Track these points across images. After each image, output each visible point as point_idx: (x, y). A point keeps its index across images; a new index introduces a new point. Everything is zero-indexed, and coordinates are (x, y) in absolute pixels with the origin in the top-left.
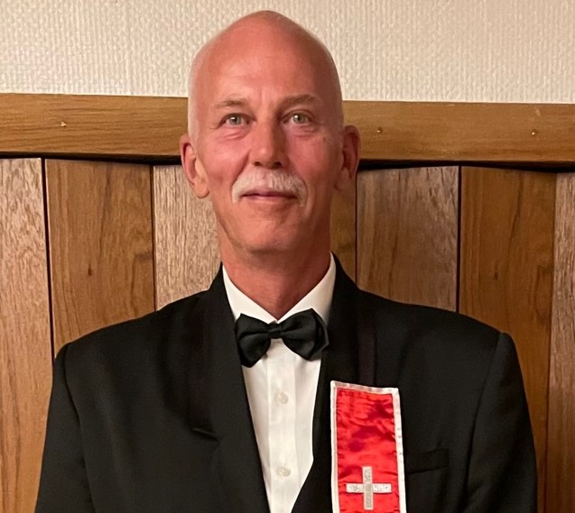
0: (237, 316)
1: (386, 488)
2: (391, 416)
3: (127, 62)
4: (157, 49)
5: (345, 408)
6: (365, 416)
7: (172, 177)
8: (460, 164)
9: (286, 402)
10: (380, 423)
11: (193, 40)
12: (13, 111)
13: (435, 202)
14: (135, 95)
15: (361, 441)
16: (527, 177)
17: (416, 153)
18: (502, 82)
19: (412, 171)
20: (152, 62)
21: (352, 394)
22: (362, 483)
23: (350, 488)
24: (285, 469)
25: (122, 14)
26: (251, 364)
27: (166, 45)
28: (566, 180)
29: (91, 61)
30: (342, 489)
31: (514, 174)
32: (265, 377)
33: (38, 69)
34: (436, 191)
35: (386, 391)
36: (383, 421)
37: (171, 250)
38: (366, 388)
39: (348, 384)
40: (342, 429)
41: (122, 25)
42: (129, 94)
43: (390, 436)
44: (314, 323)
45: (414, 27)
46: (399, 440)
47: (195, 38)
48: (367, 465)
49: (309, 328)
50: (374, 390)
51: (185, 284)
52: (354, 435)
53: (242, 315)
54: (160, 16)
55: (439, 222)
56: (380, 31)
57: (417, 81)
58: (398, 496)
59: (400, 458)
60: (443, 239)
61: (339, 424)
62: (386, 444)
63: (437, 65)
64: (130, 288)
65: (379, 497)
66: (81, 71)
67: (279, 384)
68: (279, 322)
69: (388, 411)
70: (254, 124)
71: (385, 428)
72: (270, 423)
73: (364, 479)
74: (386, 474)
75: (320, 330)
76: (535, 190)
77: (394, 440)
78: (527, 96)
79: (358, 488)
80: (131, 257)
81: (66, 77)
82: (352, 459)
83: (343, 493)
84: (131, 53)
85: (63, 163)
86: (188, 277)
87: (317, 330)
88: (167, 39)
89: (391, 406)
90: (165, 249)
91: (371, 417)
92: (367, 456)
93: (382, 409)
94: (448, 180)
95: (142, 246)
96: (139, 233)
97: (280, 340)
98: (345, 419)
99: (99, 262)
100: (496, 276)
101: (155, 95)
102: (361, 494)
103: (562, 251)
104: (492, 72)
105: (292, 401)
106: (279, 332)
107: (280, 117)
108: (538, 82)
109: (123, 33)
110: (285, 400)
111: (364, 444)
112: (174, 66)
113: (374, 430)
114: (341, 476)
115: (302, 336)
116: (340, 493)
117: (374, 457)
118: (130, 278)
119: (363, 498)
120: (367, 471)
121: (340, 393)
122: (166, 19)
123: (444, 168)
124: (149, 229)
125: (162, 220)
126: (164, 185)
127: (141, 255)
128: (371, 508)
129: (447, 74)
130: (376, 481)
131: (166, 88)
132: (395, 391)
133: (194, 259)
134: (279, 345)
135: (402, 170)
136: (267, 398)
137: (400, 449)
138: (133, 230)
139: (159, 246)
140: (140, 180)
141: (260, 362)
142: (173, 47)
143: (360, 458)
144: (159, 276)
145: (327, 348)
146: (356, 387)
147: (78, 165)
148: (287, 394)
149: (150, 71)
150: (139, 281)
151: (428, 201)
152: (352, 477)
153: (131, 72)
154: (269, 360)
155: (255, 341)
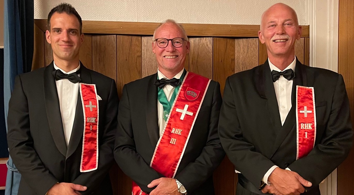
0: (272, 70)
1: (311, 112)
2: (312, 94)
3: (136, 14)
4: (143, 12)
5: (300, 92)
6: (305, 94)
7: (146, 39)
8: (213, 37)
9: (284, 90)
10: (309, 96)
11: (152, 10)
12: (110, 25)
13: (207, 45)
14: (138, 22)
15: (303, 100)
16: (228, 40)
17: (203, 35)
18: (222, 19)
19: (202, 38)
20: (142, 14)
21: (301, 89)
22: (304, 110)
23: (301, 112)
24: (284, 107)
25: (135, 4)
26: (274, 82)
27: (145, 11)
28: (237, 40)
29: (128, 14)
30: (299, 112)
31: (225, 39)
32: (278, 85)
33: (116, 16)
34: (208, 43)
35: (310, 88)
36: (310, 95)
37: (146, 55)
38: (305, 87)
39: (301, 86)
40: (299, 97)
41: (135, 7)
42: (137, 21)
43: (311, 99)
44: (292, 72)
45: (202, 8)
46: (314, 100)
47: (152, 9)
48: (305, 106)
49: (290, 73)
50: (307, 88)
51: (149, 63)
52: (302, 99)
53: (273, 70)
54: (144, 5)
55: (208, 49)
56: (194, 9)
57: (203, 19)
58: (313, 114)
59: (314, 104)
60: (209, 53)
61: (298, 96)
62: (310, 101)
63: (207, 16)
64: (136, 63)
65: (308, 114)
66: (126, 16)
67: (282, 86)
68: (282, 72)
69: (311, 93)
70: (277, 26)
71: (310, 97)
72: (280, 95)
73: (305, 109)
74: (310, 108)
75: (293, 73)
76: (230, 42)
77: (312, 100)
78: (228, 23)
79: (303, 112)
80: (136, 56)
81: (122, 17)
82: (301, 104)
83: (299, 113)
84: (137, 13)
85: (121, 36)
86: (150, 61)
87: (292, 73)
88: (146, 10)
89: (312, 92)
90: (144, 55)
91: (306, 94)
92: (305, 104)
93: (309, 92)
94: (210, 40)
95: (139, 54)
96: (138, 51)
97: (282, 76)
98: (300, 95)
99: (129, 58)
100: (222, 61)
101: (143, 22)
102: (304, 113)
103: (237, 56)
104: (220, 17)
105: (285, 90)
106: (282, 74)
107: (283, 24)
108: (230, 19)
109: (136, 8)
110: (283, 90)
111: (305, 101)
112: (147, 15)
113: (307, 98)
114: (298, 109)
115: (288, 75)
116: (298, 113)
117: (307, 104)
118: (136, 61)
119: (304, 114)
120: (305, 107)
121: (299, 88)
122: (146, 5)
123: (209, 38)
124: (141, 50)
125: (144, 48)
126: (144, 41)
127: (138, 56)
128: (306, 117)
129: (209, 18)
130: (307, 110)
131: (145, 20)
132: (313, 88)
133: (151, 57)
134: (282, 77)
135: (200, 38)
136: (279, 89)
137: (314, 102)
138: (136, 50)
139: (143, 54)
140: (139, 39)
141: (277, 81)
142: (147, 12)
143: (304, 104)
144: (143, 61)
145: (295, 78)
146: (303, 87)
147: (124, 36)
148: (284, 88)
149: (142, 16)
150: (138, 62)
151: (206, 45)
152: (301, 109)
153: (137, 17)
154: (279, 80)
155: (276, 76)
